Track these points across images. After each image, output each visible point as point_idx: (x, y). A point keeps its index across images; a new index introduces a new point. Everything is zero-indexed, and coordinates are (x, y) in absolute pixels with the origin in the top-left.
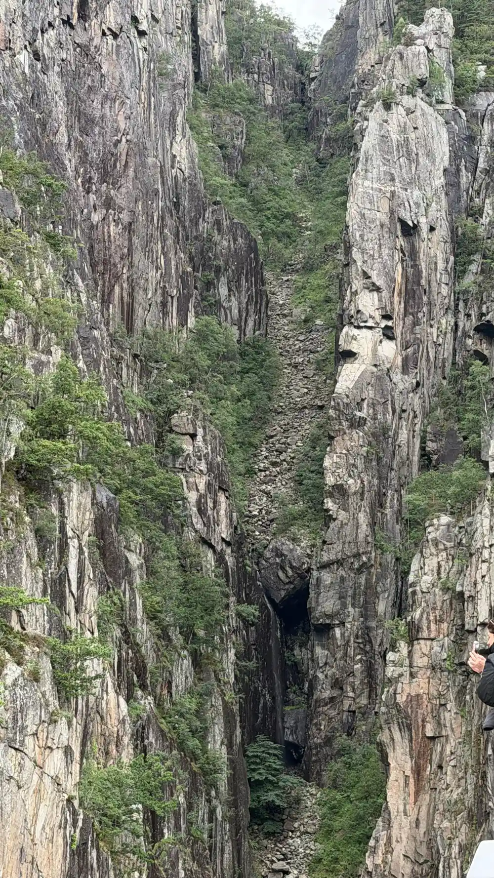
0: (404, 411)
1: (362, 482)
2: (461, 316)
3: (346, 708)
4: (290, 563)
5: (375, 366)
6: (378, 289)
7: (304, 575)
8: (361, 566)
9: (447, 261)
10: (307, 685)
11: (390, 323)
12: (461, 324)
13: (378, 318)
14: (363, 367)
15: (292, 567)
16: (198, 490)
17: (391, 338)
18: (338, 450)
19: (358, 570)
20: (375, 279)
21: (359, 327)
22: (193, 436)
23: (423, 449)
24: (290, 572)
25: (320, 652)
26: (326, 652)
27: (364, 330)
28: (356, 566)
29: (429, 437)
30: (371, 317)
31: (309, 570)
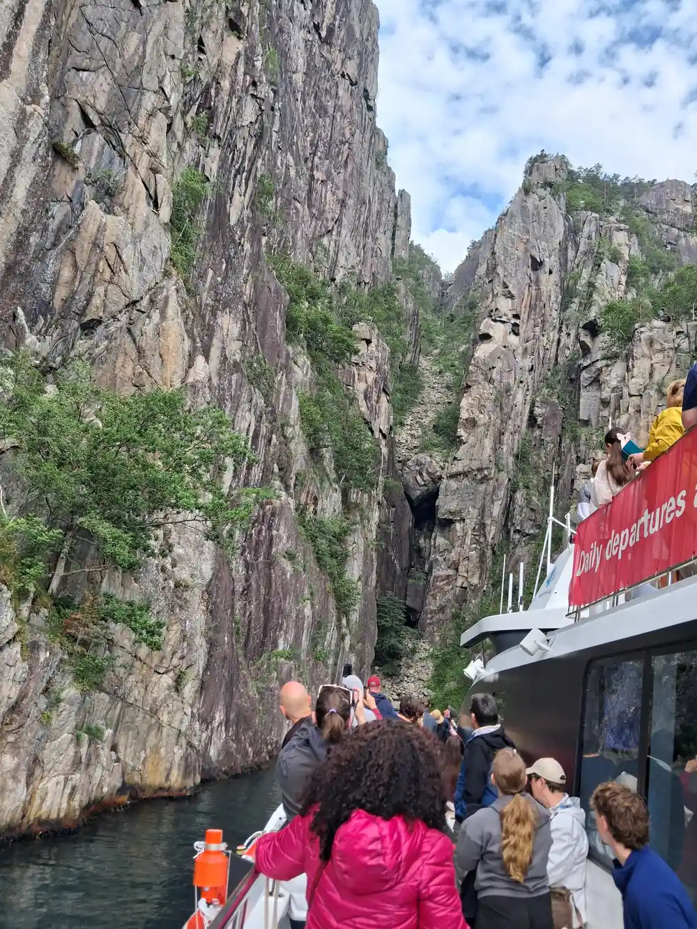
0: (521, 382)
1: (490, 418)
2: (563, 334)
3: (459, 584)
4: (427, 470)
5: (505, 347)
6: (512, 297)
7: (437, 480)
8: (482, 478)
9: (557, 297)
10: (427, 566)
11: (518, 322)
12: (563, 341)
13: (510, 316)
14: (496, 346)
15: (428, 473)
16: (366, 382)
17: (517, 334)
18: (473, 395)
19: (480, 480)
20: (510, 289)
21: (495, 321)
22: (369, 342)
23: (531, 412)
24: (426, 477)
25: (441, 541)
26: (446, 542)
27: (499, 323)
28: (479, 477)
29: (537, 404)
30: (505, 315)
31: (440, 478)
